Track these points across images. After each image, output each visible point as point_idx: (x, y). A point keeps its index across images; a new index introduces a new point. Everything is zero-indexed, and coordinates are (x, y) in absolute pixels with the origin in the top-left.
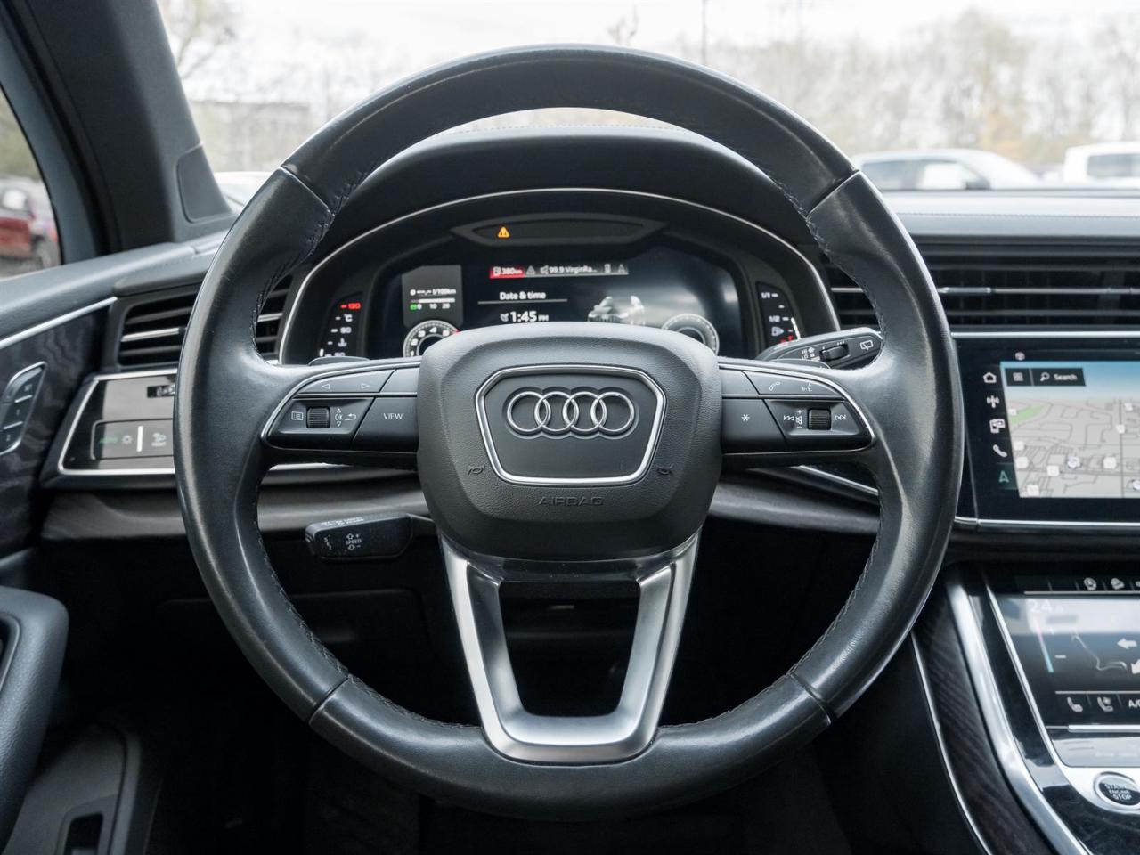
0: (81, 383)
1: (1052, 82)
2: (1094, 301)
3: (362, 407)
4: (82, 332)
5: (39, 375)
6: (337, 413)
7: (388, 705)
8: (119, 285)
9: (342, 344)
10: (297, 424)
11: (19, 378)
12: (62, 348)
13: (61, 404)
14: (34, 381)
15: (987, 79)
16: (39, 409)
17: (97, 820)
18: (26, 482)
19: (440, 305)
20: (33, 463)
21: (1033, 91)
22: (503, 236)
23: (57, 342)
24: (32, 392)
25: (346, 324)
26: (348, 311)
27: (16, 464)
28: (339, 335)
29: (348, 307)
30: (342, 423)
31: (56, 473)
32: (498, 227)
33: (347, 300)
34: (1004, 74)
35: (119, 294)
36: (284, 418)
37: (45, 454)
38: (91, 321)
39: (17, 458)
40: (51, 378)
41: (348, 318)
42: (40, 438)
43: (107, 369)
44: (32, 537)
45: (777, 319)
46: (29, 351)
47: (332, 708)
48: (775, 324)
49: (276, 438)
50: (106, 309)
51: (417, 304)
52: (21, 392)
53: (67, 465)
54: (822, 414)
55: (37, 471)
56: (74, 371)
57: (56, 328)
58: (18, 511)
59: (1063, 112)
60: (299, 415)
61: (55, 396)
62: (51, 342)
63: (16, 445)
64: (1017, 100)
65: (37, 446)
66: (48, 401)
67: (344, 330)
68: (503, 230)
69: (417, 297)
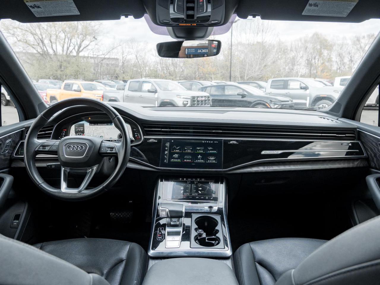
0: (19, 142)
1: (340, 55)
2: (188, 132)
3: (50, 147)
4: (19, 134)
5: (11, 141)
6: (47, 148)
7: (49, 186)
8: (25, 126)
10: (41, 149)
11: (8, 141)
12: (15, 136)
13: (15, 145)
14: (10, 141)
15: (320, 54)
16: (11, 146)
17: (19, 215)
18: (9, 157)
19: (81, 130)
20: (10, 155)
21: (334, 58)
23: (14, 135)
24: (10, 143)
25: (64, 133)
26: (64, 131)
27: (7, 155)
28: (63, 135)
30: (47, 149)
31: (13, 156)
34: (325, 53)
35: (25, 128)
36: (39, 148)
37: (12, 153)
38: (20, 132)
39: (7, 154)
40: (13, 141)
41: (64, 132)
42: (11, 150)
43: (23, 140)
44: (9, 167)
45: (136, 134)
46: (9, 137)
47: (41, 185)
49: (38, 151)
50: (23, 130)
51: (77, 130)
52: (8, 143)
53: (15, 155)
54: (112, 149)
55: (11, 156)
56: (17, 140)
57: (14, 133)
58: (7, 162)
59: (344, 64)
60: (41, 148)
61: (14, 144)
62: (13, 135)
63: (7, 151)
64: (330, 60)
65: (11, 152)
66: (13, 145)
67: (63, 134)
68: (90, 118)
69: (77, 128)
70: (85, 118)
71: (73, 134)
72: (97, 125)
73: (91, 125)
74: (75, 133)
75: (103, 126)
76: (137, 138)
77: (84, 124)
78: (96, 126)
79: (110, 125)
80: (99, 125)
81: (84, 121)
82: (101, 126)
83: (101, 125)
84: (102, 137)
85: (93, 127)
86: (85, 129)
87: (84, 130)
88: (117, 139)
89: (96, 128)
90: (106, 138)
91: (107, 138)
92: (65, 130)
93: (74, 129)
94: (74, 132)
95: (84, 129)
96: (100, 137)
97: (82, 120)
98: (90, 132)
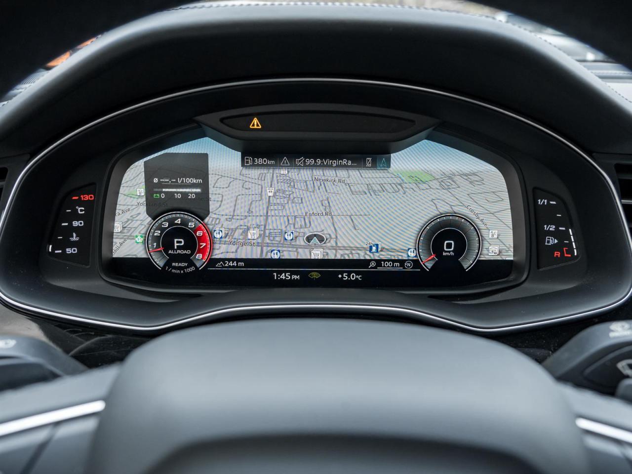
9: (75, 238)
19: (185, 195)
22: (256, 127)
25: (78, 217)
26: (80, 203)
28: (71, 229)
29: (80, 198)
32: (251, 116)
33: (80, 190)
41: (80, 210)
45: (552, 228)
48: (550, 233)
51: (161, 192)
67: (76, 224)
68: (255, 121)
69: (160, 185)
70: (222, 120)
71: (132, 219)
72: (293, 165)
73: (254, 166)
74: (149, 212)
75: (330, 173)
76: (557, 254)
77: (206, 156)
78: (284, 171)
79: (374, 166)
80: (306, 166)
81: (207, 140)
82: (318, 173)
83: (315, 166)
84: (321, 239)
85: (262, 178)
86: (211, 190)
87: (204, 198)
88: (412, 255)
89: (285, 187)
90: (345, 248)
91: (351, 248)
92: (87, 198)
93: (142, 190)
94: (143, 209)
95: (205, 186)
96: (309, 239)
97: (200, 134)
98: (241, 210)
